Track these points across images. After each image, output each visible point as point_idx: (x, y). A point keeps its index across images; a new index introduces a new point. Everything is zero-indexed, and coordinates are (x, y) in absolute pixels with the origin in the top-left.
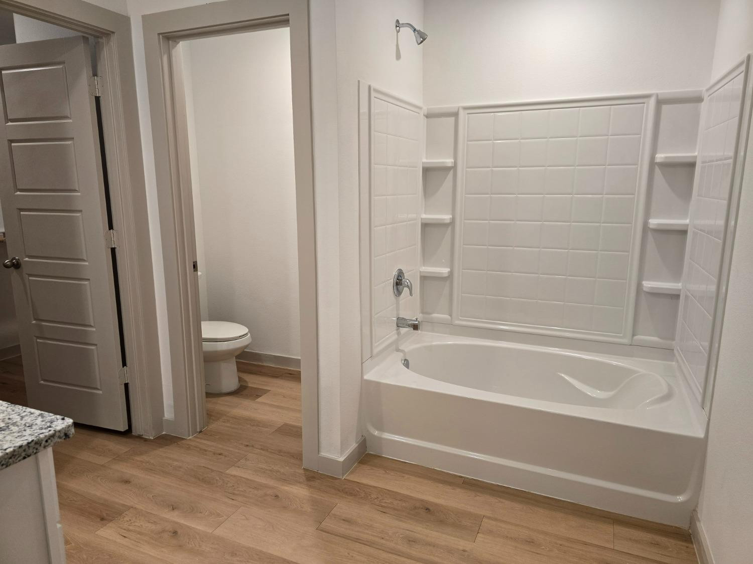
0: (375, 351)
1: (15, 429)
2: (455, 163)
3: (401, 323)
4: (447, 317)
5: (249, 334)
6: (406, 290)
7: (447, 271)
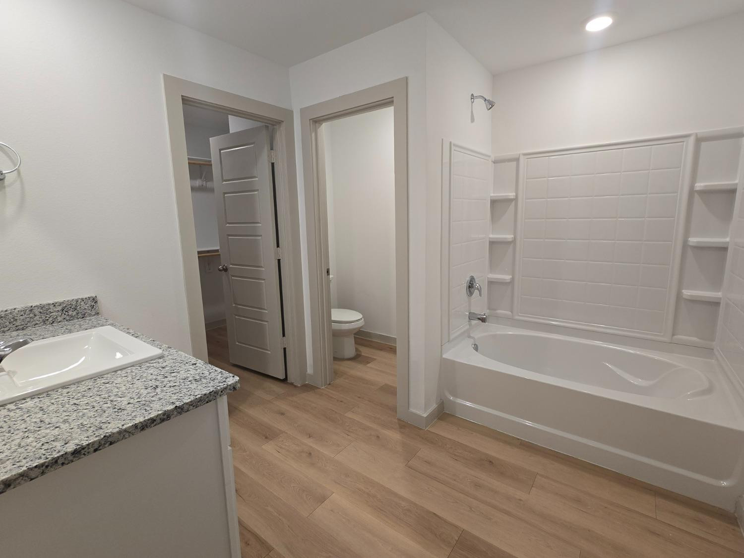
0: (452, 337)
1: (204, 381)
2: (517, 196)
3: (472, 316)
4: (509, 313)
5: (363, 319)
6: (476, 292)
7: (509, 278)
